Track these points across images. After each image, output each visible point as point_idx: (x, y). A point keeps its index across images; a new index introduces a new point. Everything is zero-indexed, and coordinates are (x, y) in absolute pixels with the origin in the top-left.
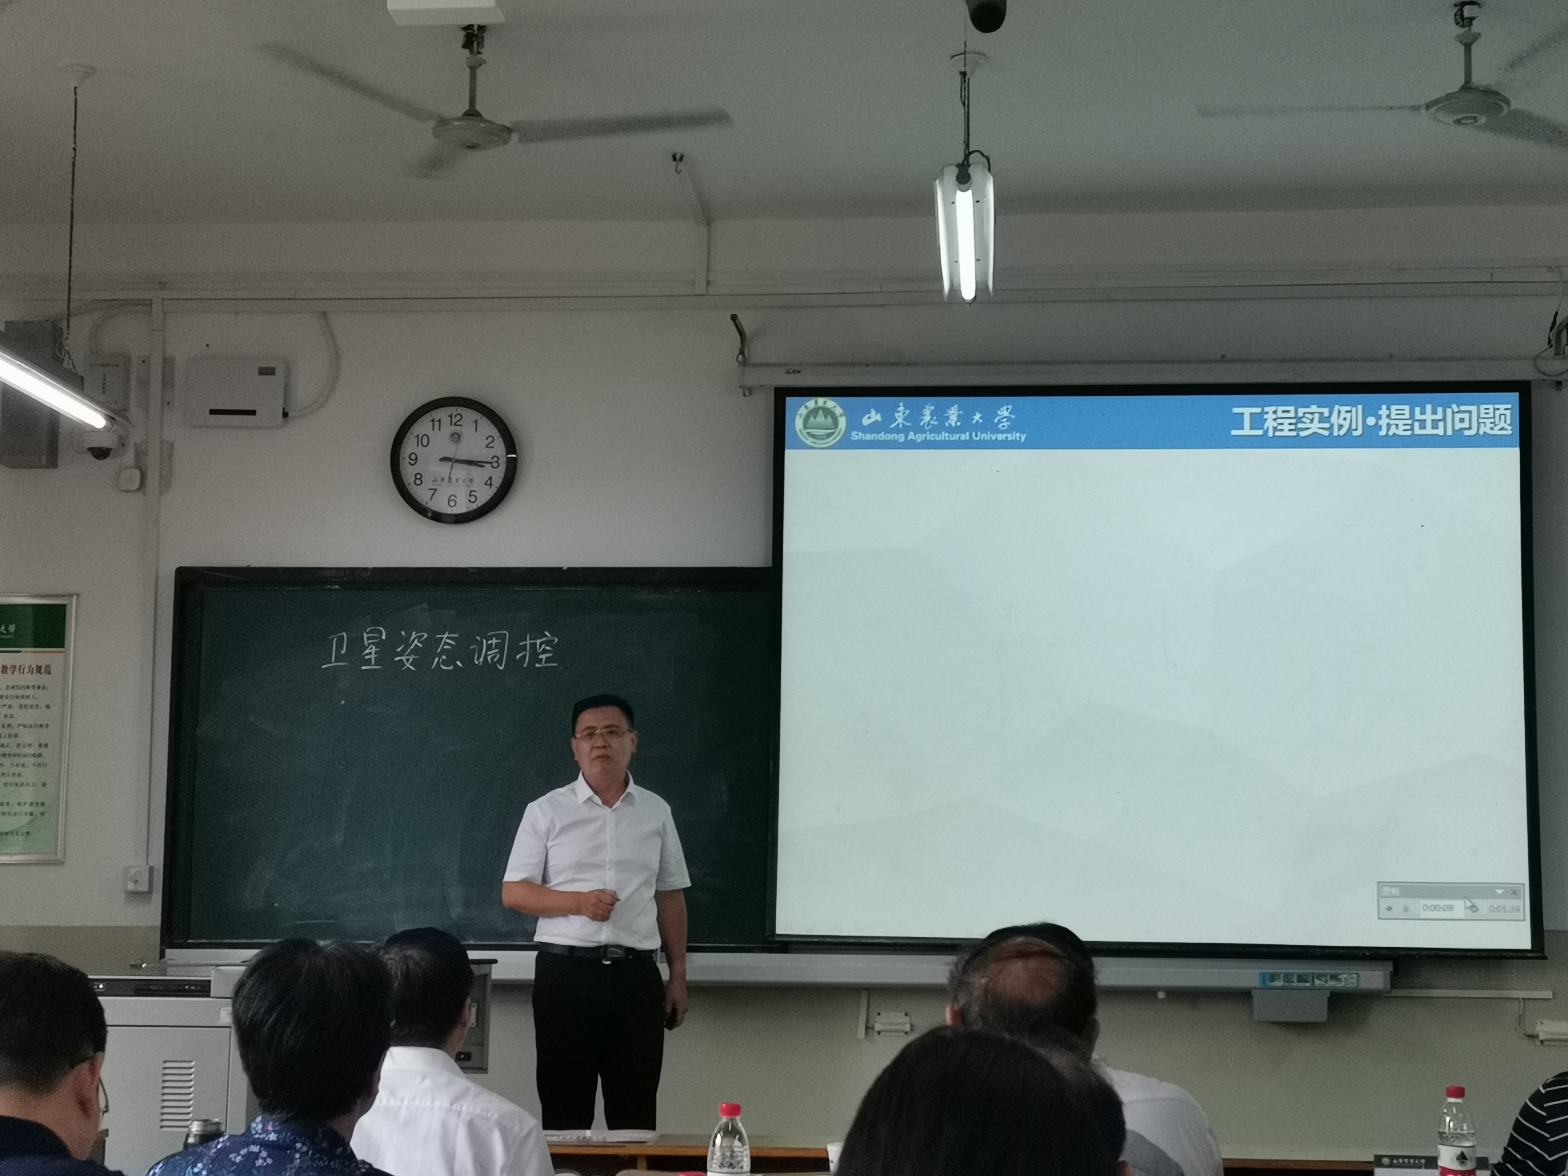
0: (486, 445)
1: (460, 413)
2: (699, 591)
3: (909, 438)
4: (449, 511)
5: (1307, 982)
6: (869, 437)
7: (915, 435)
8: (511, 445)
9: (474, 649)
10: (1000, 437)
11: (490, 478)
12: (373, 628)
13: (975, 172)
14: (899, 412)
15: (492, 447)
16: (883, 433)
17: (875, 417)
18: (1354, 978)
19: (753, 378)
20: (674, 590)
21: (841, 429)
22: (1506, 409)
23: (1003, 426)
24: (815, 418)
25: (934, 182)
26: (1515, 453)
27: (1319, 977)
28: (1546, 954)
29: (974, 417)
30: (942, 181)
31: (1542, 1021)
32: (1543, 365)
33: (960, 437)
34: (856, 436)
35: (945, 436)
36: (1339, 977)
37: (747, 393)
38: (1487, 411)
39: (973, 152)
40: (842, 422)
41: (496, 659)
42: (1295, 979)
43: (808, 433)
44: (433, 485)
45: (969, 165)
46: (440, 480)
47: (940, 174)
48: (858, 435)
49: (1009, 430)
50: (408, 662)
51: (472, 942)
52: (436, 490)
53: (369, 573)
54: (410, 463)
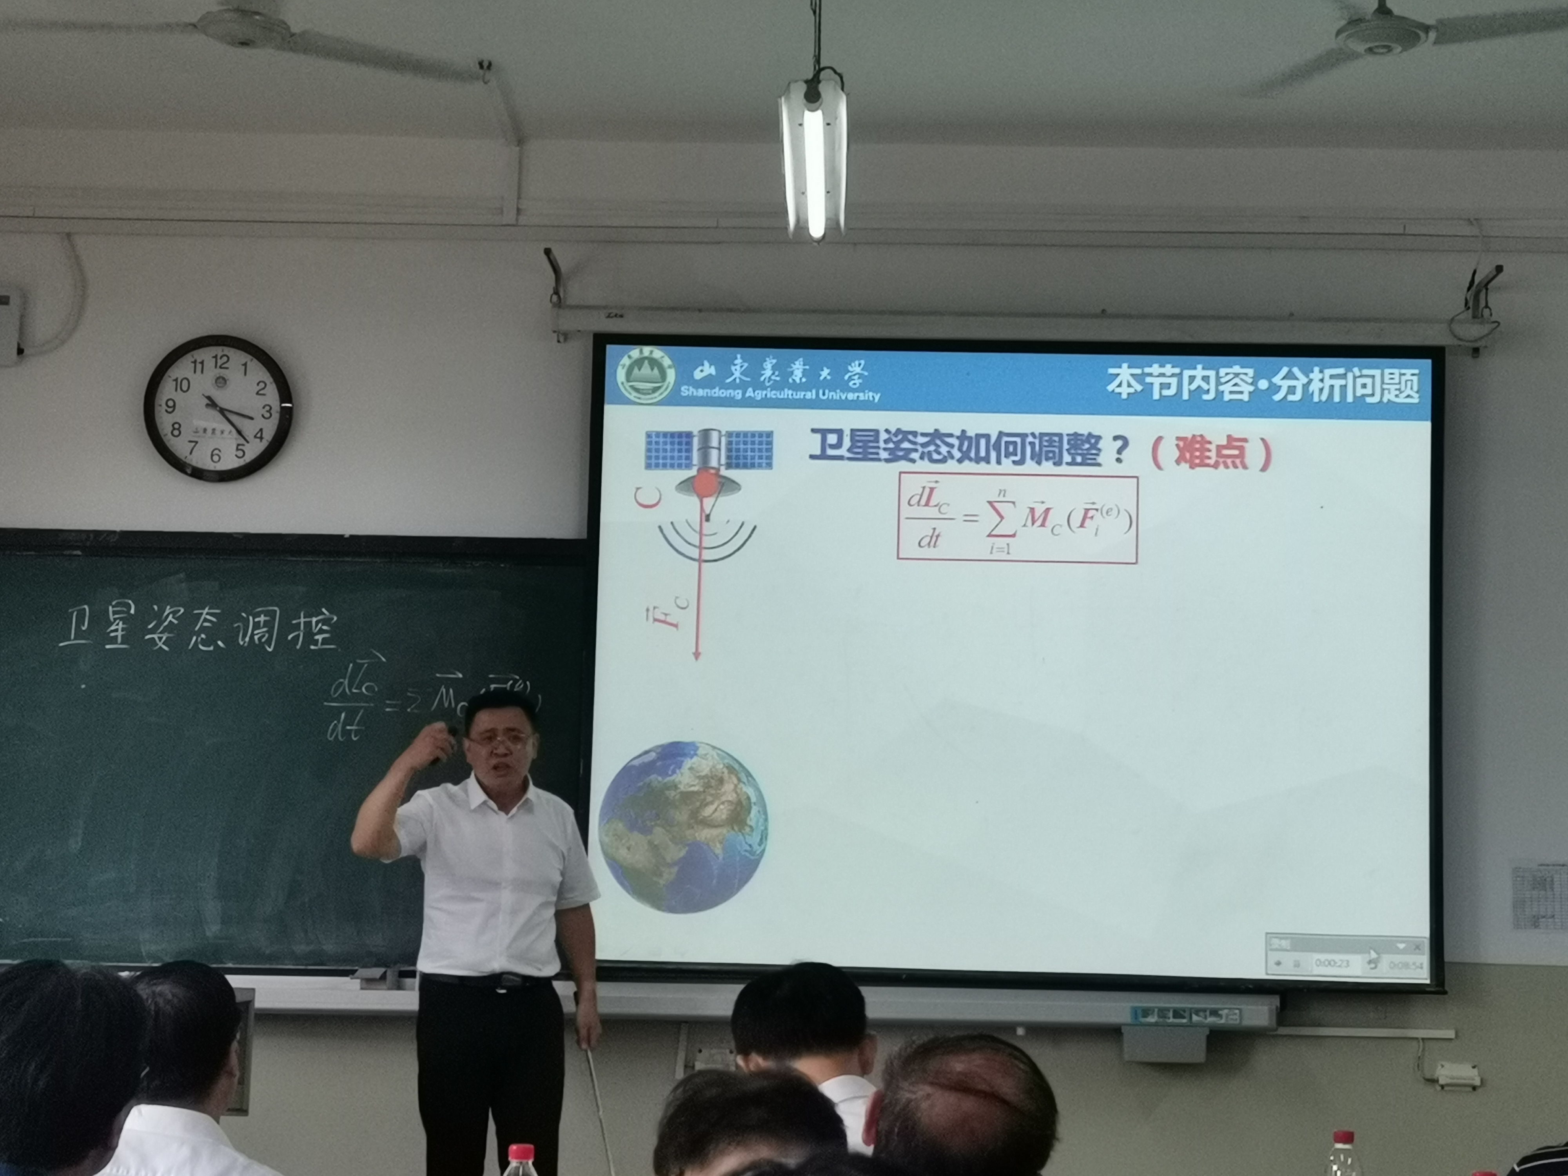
0: (256, 391)
1: (227, 354)
2: (502, 565)
3: (747, 395)
4: (210, 466)
5: (1184, 1018)
6: (701, 392)
7: (754, 392)
8: (285, 392)
9: (239, 626)
10: (851, 396)
11: (261, 430)
12: (119, 601)
13: (827, 89)
14: (735, 365)
15: (264, 395)
16: (717, 389)
17: (708, 370)
18: (1236, 1014)
19: (569, 321)
20: (474, 563)
21: (669, 383)
22: (1413, 375)
23: (855, 384)
24: (640, 370)
25: (779, 99)
26: (1425, 428)
27: (1197, 1012)
28: (1447, 988)
29: (822, 373)
30: (788, 99)
31: (1443, 1063)
32: (1459, 329)
33: (805, 395)
34: (686, 391)
35: (787, 393)
36: (1220, 1012)
37: (562, 339)
38: (1392, 376)
39: (824, 69)
40: (671, 375)
41: (263, 640)
42: (1171, 1014)
43: (631, 387)
44: (194, 436)
45: (819, 82)
46: (201, 431)
47: (786, 91)
48: (688, 390)
49: (861, 389)
50: (160, 640)
51: (230, 965)
52: (196, 442)
53: (117, 537)
54: (166, 411)
